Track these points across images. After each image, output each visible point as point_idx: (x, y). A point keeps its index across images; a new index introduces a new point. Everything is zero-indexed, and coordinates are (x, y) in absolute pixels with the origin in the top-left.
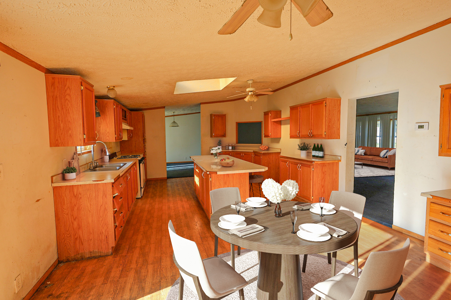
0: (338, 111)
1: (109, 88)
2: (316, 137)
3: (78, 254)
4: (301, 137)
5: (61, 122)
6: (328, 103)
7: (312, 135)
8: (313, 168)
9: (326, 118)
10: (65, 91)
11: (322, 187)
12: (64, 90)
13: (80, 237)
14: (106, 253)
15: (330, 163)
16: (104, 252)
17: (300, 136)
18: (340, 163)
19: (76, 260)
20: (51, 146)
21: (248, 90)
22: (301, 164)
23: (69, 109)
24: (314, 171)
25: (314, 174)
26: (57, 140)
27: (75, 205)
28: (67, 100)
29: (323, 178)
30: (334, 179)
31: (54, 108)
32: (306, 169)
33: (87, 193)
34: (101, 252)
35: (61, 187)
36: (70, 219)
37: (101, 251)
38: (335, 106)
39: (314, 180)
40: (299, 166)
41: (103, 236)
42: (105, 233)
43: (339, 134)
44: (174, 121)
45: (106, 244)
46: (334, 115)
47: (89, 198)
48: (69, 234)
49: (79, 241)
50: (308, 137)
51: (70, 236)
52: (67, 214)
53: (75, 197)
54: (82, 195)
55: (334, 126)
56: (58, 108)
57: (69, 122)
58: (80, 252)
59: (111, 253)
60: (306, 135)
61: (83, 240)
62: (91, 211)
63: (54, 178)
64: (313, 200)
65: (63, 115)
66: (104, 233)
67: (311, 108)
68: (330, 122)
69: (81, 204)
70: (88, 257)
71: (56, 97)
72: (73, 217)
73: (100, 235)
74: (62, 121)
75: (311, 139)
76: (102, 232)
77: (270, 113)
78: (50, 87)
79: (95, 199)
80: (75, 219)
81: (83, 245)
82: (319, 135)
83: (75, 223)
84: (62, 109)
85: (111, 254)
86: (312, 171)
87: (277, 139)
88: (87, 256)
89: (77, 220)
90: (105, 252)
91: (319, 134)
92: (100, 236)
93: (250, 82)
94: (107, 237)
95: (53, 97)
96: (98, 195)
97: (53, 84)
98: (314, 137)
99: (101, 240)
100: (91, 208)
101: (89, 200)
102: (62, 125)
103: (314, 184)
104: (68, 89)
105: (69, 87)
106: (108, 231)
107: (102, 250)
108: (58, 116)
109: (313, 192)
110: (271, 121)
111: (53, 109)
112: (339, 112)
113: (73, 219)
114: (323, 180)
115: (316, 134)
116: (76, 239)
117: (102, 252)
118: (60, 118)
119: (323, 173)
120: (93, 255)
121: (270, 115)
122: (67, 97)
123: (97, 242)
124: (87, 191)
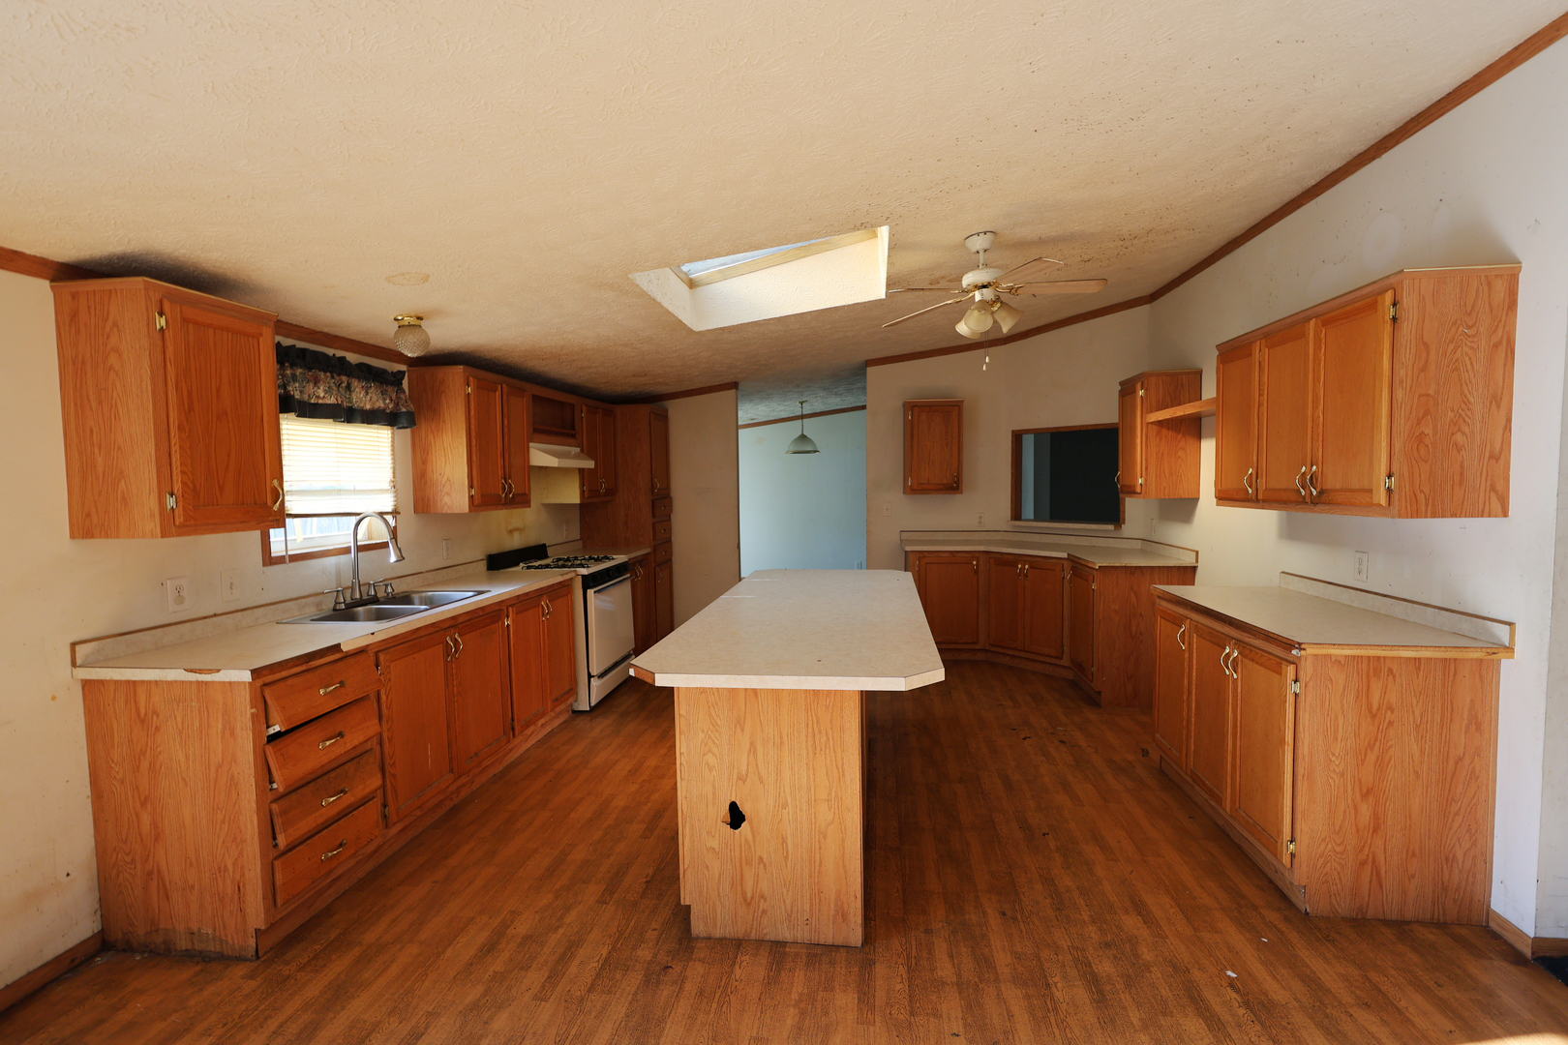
0: (1497, 345)
1: (402, 323)
2: (1339, 504)
3: (157, 931)
4: (1264, 501)
5: (96, 450)
6: (1408, 301)
7: (1315, 493)
8: (1296, 681)
9: (1399, 394)
10: (105, 337)
11: (1365, 796)
12: (103, 335)
13: (159, 871)
14: (237, 946)
15: (1428, 660)
16: (230, 942)
17: (1260, 497)
18: (1505, 664)
19: (151, 951)
20: (72, 536)
21: (968, 279)
22: (1239, 644)
23: (119, 403)
24: (1302, 698)
25: (1305, 718)
26: (88, 515)
27: (143, 753)
28: (112, 371)
29: (1371, 747)
30: (1461, 759)
31: (79, 403)
32: (1260, 674)
33: (176, 712)
34: (221, 940)
35: (102, 682)
36: (131, 801)
37: (224, 938)
38: (1470, 314)
39: (1304, 749)
40: (1228, 655)
41: (229, 882)
42: (233, 872)
43: (1500, 488)
44: (803, 434)
45: (239, 916)
46: (1457, 369)
47: (181, 733)
48: (128, 854)
49: (158, 884)
50: (1298, 503)
51: (133, 861)
52: (122, 782)
53: (143, 721)
54: (161, 717)
55: (1459, 437)
56: (89, 401)
57: (119, 448)
58: (162, 926)
59: (254, 954)
60: (1285, 490)
61: (168, 883)
62: (188, 779)
63: (81, 650)
64: (1296, 860)
65: (102, 427)
66: (231, 869)
67: (1311, 344)
68: (1427, 413)
69: (158, 750)
70: (184, 948)
71: (83, 363)
72: (139, 792)
73: (218, 875)
74: (100, 448)
75: (1312, 511)
76: (225, 866)
77: (1139, 385)
78: (67, 328)
79: (201, 739)
80: (143, 804)
81: (168, 900)
82: (1352, 491)
83: (146, 819)
84: (100, 403)
85: (254, 958)
86: (1290, 699)
87: (1183, 507)
88: (183, 944)
89: (149, 807)
90: (236, 942)
91: (1355, 485)
92: (219, 878)
93: (978, 243)
94: (239, 887)
95: (74, 364)
96: (208, 724)
97: (74, 316)
98: (1329, 503)
99: (222, 894)
100: (188, 769)
101: (181, 738)
102: (100, 461)
103: (1300, 771)
104: (115, 329)
105: (115, 324)
106: (242, 867)
107: (226, 936)
108: (88, 430)
109: (1299, 816)
110: (1147, 418)
111: (76, 404)
112: (1502, 349)
113: (138, 804)
114: (1372, 757)
115: (1338, 487)
116: (150, 874)
117: (227, 942)
118: (95, 437)
119: (1374, 716)
120: (198, 946)
121: (1141, 393)
122: (113, 360)
123: (210, 900)
124: (175, 705)
